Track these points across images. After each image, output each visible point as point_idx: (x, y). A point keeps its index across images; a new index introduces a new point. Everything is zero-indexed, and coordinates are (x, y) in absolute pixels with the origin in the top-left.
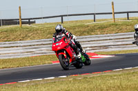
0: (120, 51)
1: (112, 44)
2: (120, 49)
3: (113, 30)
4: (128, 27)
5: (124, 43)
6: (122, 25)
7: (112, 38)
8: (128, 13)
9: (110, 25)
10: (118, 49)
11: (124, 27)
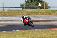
0: (5, 23)
1: (2, 20)
2: (5, 22)
3: (3, 14)
4: (9, 14)
5: (7, 20)
6: (6, 12)
7: (2, 17)
8: (9, 7)
9: (1, 12)
10: (4, 22)
11: (7, 13)
